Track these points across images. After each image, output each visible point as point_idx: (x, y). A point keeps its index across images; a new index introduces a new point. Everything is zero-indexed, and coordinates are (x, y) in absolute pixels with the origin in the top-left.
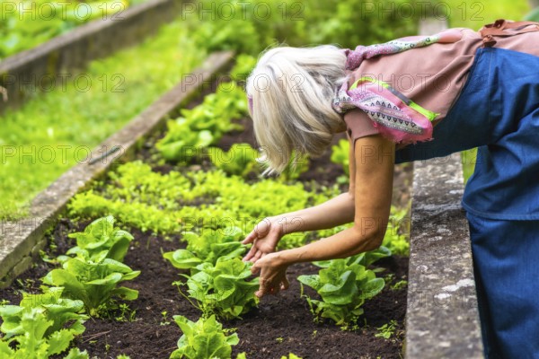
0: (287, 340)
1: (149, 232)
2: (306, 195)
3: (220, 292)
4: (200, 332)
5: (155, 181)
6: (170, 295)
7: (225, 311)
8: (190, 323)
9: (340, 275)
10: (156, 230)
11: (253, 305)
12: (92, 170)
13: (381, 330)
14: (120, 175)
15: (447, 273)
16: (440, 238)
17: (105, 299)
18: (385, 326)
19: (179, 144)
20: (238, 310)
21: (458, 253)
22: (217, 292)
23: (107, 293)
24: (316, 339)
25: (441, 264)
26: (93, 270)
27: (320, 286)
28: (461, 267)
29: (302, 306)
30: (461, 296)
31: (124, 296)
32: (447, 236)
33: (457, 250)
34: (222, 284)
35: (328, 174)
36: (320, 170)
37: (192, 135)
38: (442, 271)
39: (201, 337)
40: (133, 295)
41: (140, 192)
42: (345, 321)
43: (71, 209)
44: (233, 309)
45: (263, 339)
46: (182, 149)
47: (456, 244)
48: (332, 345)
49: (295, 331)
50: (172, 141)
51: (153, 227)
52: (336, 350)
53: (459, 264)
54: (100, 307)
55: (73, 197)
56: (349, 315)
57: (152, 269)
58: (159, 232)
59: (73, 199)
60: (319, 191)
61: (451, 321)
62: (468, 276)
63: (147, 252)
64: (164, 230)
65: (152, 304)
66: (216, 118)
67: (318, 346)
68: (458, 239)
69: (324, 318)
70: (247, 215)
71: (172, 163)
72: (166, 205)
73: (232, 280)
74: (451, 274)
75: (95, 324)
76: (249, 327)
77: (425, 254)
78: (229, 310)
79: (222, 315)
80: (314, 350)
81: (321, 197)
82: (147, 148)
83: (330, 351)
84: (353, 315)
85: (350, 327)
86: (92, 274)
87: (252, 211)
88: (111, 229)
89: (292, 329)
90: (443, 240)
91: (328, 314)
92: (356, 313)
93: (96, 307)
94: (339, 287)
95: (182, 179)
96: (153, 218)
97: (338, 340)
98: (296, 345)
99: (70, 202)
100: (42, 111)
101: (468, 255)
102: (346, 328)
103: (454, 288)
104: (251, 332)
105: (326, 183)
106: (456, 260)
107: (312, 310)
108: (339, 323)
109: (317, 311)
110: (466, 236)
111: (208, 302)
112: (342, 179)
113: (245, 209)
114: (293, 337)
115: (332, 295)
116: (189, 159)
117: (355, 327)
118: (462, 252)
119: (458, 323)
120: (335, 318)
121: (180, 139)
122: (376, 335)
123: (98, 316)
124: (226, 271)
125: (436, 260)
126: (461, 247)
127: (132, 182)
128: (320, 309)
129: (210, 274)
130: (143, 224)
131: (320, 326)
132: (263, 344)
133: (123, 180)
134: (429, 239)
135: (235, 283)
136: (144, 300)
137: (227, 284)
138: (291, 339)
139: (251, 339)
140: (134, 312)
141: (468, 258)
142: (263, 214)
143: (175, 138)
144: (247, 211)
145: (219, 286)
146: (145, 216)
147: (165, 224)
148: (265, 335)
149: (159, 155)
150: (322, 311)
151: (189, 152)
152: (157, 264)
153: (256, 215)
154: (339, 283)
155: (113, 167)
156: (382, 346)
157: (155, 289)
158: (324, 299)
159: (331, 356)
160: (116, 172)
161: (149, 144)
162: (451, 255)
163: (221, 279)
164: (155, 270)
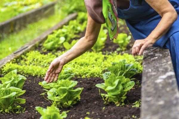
0: (92, 113)
1: (36, 76)
2: (103, 56)
3: (61, 95)
4: (48, 113)
5: (41, 57)
6: (42, 100)
7: (64, 104)
8: (44, 110)
9: (114, 82)
10: (39, 75)
11: (77, 100)
12: (15, 55)
13: (135, 104)
14: (27, 57)
15: (160, 71)
16: (157, 58)
17: (11, 104)
18: (137, 102)
19: (52, 43)
20: (70, 103)
21: (165, 62)
22: (60, 95)
23: (12, 102)
24: (105, 111)
25: (157, 68)
26: (4, 92)
27: (106, 87)
28: (167, 68)
29: (99, 98)
30: (168, 79)
31: (20, 102)
32: (160, 56)
33: (165, 61)
34: (61, 92)
35: (113, 49)
36: (110, 47)
37: (57, 39)
38: (158, 71)
39: (48, 116)
40: (23, 101)
41: (34, 61)
42: (119, 102)
43: (3, 70)
44: (67, 102)
45: (81, 114)
46: (53, 45)
47: (164, 59)
48: (112, 113)
49: (96, 109)
50: (49, 42)
51: (38, 74)
52: (114, 115)
53: (166, 66)
54: (9, 108)
55: (5, 66)
56: (120, 99)
57: (36, 91)
58: (41, 76)
59: (4, 67)
60: (109, 54)
61: (164, 91)
62: (171, 71)
63: (34, 84)
64: (42, 74)
65: (33, 104)
66: (67, 32)
67: (105, 114)
68: (165, 56)
69: (109, 102)
70: (79, 65)
71: (50, 50)
72: (44, 65)
73: (65, 89)
74: (162, 71)
75: (6, 116)
76: (75, 109)
77: (150, 65)
78: (66, 103)
79: (64, 106)
80: (103, 116)
81: (110, 56)
82: (40, 47)
83: (111, 116)
84: (122, 99)
85: (121, 104)
86: (4, 94)
87: (80, 63)
88: (16, 75)
89: (94, 108)
90: (158, 58)
91: (110, 100)
92: (123, 98)
93: (8, 109)
94: (114, 87)
95: (53, 55)
96: (38, 70)
97: (114, 110)
98: (95, 115)
99: (3, 68)
100: (9, 42)
101: (170, 62)
102: (119, 105)
103: (164, 77)
104: (76, 112)
105: (112, 51)
106: (165, 65)
107: (103, 99)
108: (116, 103)
109: (106, 99)
110: (169, 55)
111: (56, 100)
112: (119, 49)
113: (77, 63)
114: (94, 111)
115: (112, 91)
116: (56, 48)
117: (123, 104)
118: (167, 62)
119: (167, 92)
120: (114, 102)
121: (52, 41)
122: (133, 107)
123: (9, 112)
124: (63, 86)
125: (155, 66)
126: (166, 60)
127: (31, 59)
128: (107, 98)
129: (56, 88)
130: (33, 73)
131: (107, 105)
132: (81, 116)
133: (28, 58)
134: (152, 59)
135: (67, 90)
136: (30, 103)
137: (64, 91)
138: (93, 113)
139: (76, 115)
140: (25, 109)
141: (170, 64)
142: (85, 64)
143: (50, 41)
144: (79, 64)
145: (60, 93)
146: (34, 70)
147: (42, 73)
148: (82, 112)
149: (45, 48)
150: (108, 99)
151: (56, 46)
152: (39, 88)
153: (82, 65)
154: (114, 85)
155: (24, 54)
156: (135, 110)
157: (36, 98)
158: (108, 93)
159: (111, 118)
160: (25, 56)
161: (41, 45)
162: (162, 63)
163: (61, 89)
164: (37, 91)
